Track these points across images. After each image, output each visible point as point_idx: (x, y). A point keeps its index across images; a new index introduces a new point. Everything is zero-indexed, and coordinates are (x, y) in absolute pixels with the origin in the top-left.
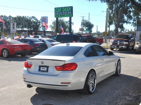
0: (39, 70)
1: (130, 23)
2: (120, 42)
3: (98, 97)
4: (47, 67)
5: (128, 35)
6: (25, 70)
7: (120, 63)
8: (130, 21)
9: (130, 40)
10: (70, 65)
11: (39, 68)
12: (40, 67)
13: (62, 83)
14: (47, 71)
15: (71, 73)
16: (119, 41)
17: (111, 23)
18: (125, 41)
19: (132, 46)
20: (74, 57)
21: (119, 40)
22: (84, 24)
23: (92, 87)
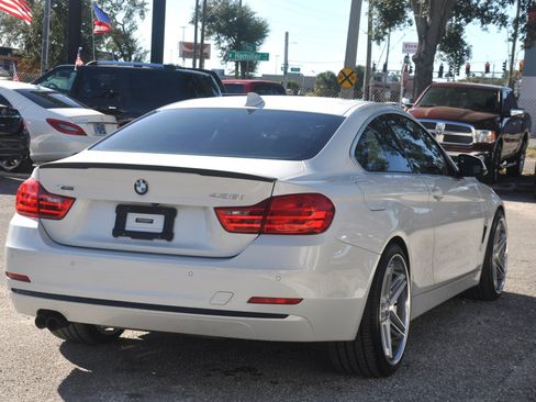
0: (119, 230)
1: (503, 20)
2: (448, 128)
3: (431, 387)
4: (170, 213)
5: (496, 90)
6: (25, 231)
7: (503, 231)
8: (501, 11)
9: (506, 120)
10: (300, 206)
11: (113, 216)
12: (123, 210)
13: (253, 300)
14: (167, 234)
15: (304, 249)
16: (441, 125)
17: (392, 17)
18: (480, 125)
19: (509, 159)
20: (314, 167)
21: (441, 118)
22: (212, 19)
23: (392, 335)
